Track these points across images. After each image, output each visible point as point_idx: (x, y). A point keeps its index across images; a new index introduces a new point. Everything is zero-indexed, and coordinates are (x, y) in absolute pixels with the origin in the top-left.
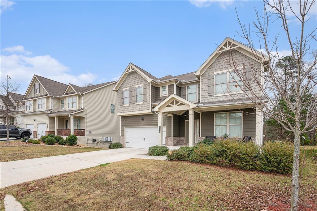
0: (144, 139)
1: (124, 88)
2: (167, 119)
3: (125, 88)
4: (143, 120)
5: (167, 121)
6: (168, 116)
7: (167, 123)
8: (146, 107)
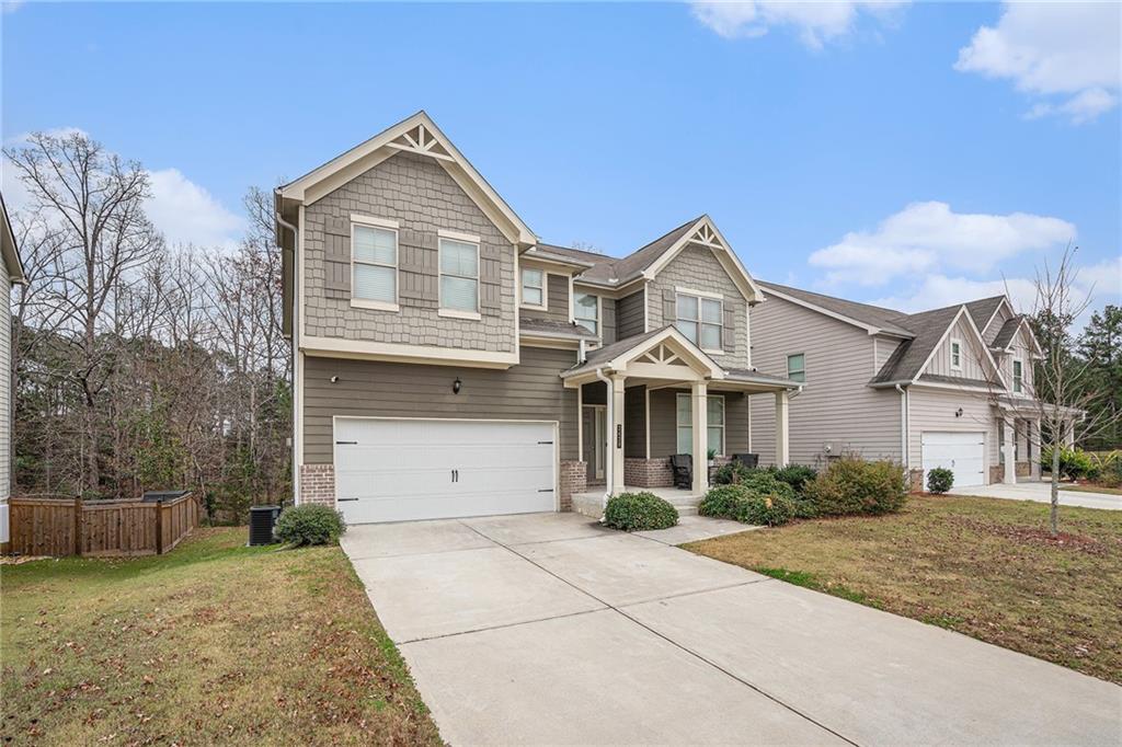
0: (455, 474)
1: (359, 211)
2: (561, 396)
3: (366, 213)
4: (456, 391)
5: (561, 403)
6: (566, 386)
7: (561, 410)
8: (494, 339)
